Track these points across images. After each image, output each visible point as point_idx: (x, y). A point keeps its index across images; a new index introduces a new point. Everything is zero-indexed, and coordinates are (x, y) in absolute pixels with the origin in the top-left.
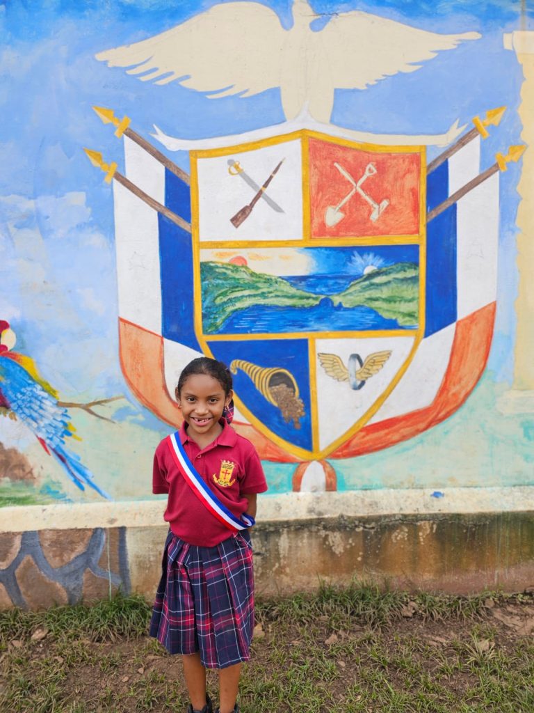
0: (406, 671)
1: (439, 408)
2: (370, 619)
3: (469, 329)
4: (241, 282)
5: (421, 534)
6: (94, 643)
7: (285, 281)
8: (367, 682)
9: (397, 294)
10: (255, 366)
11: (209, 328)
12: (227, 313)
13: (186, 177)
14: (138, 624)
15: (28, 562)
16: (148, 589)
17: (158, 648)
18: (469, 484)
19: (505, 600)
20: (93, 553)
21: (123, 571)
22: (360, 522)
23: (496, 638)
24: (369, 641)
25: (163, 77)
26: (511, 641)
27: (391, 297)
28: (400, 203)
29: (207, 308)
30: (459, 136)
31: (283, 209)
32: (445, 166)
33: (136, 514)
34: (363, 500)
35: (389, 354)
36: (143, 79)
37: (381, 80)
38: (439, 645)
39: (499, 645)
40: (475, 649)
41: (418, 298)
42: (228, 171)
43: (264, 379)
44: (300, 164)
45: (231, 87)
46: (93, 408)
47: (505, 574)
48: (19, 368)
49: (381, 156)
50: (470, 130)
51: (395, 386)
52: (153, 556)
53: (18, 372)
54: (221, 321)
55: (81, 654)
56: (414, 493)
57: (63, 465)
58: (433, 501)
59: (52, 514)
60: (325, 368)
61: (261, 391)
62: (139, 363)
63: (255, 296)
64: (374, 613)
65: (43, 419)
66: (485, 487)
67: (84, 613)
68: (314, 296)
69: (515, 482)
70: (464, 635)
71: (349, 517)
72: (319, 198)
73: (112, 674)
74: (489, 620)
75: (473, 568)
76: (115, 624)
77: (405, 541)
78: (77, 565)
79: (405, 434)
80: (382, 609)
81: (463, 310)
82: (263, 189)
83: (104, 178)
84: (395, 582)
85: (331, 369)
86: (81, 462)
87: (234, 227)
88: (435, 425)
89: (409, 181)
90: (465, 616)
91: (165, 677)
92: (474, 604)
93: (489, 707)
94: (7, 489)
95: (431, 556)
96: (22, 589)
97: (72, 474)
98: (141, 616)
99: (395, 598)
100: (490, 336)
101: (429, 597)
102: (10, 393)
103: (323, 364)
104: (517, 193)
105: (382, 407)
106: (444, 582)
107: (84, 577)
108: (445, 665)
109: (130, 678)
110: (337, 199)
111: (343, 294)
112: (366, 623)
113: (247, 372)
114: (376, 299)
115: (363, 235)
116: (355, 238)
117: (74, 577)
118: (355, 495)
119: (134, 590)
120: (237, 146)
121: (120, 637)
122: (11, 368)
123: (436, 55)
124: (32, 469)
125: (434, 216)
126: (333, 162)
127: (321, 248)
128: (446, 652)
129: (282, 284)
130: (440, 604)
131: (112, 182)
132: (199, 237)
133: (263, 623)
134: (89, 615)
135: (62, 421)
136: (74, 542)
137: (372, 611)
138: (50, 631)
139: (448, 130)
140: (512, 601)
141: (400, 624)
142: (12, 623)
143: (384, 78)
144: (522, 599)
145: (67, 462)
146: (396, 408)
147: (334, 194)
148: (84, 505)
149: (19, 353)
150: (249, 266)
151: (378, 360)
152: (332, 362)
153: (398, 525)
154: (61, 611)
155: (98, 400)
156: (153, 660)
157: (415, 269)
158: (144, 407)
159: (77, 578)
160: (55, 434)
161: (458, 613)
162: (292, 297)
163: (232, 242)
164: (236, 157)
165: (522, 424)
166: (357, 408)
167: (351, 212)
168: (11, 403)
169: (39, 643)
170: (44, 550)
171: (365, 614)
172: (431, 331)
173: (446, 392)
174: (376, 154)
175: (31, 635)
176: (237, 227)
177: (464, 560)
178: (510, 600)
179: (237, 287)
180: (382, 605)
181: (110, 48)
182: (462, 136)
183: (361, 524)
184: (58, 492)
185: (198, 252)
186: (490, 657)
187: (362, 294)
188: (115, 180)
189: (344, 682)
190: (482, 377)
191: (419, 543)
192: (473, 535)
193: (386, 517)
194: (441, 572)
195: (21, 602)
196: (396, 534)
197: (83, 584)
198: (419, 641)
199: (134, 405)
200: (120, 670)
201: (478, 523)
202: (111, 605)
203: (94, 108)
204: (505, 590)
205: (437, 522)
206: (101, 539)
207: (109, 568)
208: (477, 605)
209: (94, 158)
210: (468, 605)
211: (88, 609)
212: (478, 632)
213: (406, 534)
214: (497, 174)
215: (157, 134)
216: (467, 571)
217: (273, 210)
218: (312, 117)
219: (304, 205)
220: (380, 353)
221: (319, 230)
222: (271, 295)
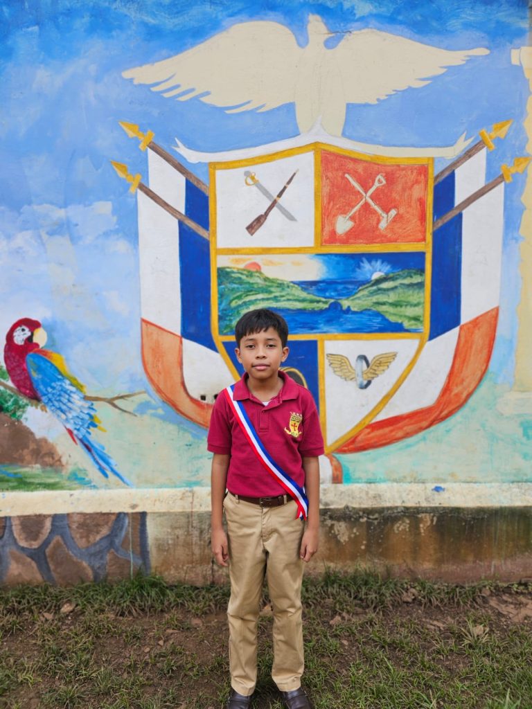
0: (404, 651)
1: (441, 407)
2: (372, 603)
3: (472, 333)
4: (255, 286)
5: (421, 525)
6: (118, 617)
7: (296, 286)
8: (368, 659)
9: (403, 299)
11: (225, 329)
12: (241, 315)
13: (205, 187)
14: (158, 601)
15: (58, 542)
16: (166, 570)
17: (176, 623)
18: (469, 479)
19: (501, 590)
20: (116, 536)
21: (143, 552)
22: (364, 513)
23: (491, 624)
24: (371, 623)
25: (184, 93)
26: (505, 627)
27: (398, 301)
28: (408, 213)
29: (223, 310)
30: (465, 148)
31: (296, 218)
32: (452, 176)
33: (155, 501)
34: (367, 493)
35: (394, 355)
36: (166, 95)
37: (391, 95)
38: (436, 628)
39: (493, 631)
40: (470, 633)
41: (424, 303)
42: (244, 182)
44: (312, 175)
45: (249, 102)
46: (116, 402)
47: (501, 565)
48: (49, 364)
49: (389, 168)
50: (477, 142)
51: (400, 386)
52: (171, 539)
53: (49, 368)
54: (236, 323)
55: (106, 626)
56: (417, 488)
57: (89, 453)
58: (434, 495)
59: (79, 499)
60: (334, 368)
62: (160, 361)
63: (268, 299)
64: (376, 598)
65: (71, 411)
66: (485, 483)
67: (108, 590)
68: (324, 300)
69: (516, 479)
70: (460, 620)
71: (354, 508)
72: (330, 207)
73: (135, 645)
74: (484, 607)
75: (471, 558)
76: (137, 601)
77: (406, 532)
78: (102, 546)
79: (408, 431)
80: (383, 595)
81: (467, 315)
82: (277, 199)
83: (128, 189)
84: (396, 569)
85: (338, 369)
86: (105, 451)
87: (249, 235)
88: (437, 423)
89: (417, 192)
90: (461, 603)
91: (183, 649)
92: (471, 592)
93: (480, 685)
94: (39, 475)
95: (431, 547)
96: (52, 567)
97: (97, 463)
98: (160, 594)
99: (396, 585)
100: (492, 339)
101: (428, 585)
102: (41, 387)
103: (331, 364)
104: (522, 203)
105: (387, 406)
106: (443, 570)
107: (108, 557)
108: (441, 646)
109: (151, 649)
110: (347, 208)
111: (352, 298)
112: (368, 606)
114: (384, 304)
115: (372, 243)
116: (365, 245)
117: (99, 557)
118: (360, 488)
119: (153, 571)
120: (253, 158)
121: (141, 612)
122: (42, 364)
123: (445, 70)
124: (61, 457)
125: (440, 225)
126: (344, 173)
127: (331, 254)
128: (443, 636)
129: (294, 289)
130: (439, 591)
131: (136, 193)
132: (216, 243)
134: (113, 591)
135: (88, 414)
136: (99, 525)
137: (374, 595)
138: (77, 605)
139: (455, 143)
140: (507, 590)
141: (400, 609)
142: (43, 597)
143: (394, 93)
144: (517, 588)
145: (93, 452)
146: (401, 406)
147: (345, 204)
148: (108, 491)
149: (49, 350)
150: (262, 271)
151: (384, 361)
152: (340, 362)
153: (400, 517)
154: (87, 588)
155: (122, 394)
156: (172, 634)
157: (421, 275)
158: (163, 401)
159: (102, 558)
160: (82, 426)
161: (456, 600)
162: (303, 301)
163: (246, 248)
164: (252, 169)
165: (522, 424)
166: (363, 406)
167: (360, 220)
168: (42, 396)
169: (68, 616)
170: (72, 532)
171: (367, 598)
172: (435, 334)
173: (448, 392)
174: (385, 166)
175: (59, 609)
176: (252, 235)
177: (463, 551)
178: (505, 590)
179: (251, 291)
180: (383, 590)
181: (134, 67)
182: (467, 149)
183: (365, 515)
184: (84, 479)
185: (216, 258)
186: (484, 641)
187: (370, 298)
188: (139, 191)
189: (346, 658)
190: (484, 378)
191: (420, 533)
192: (472, 527)
193: (388, 508)
194: (440, 561)
195: (50, 578)
196: (398, 525)
197: (107, 563)
198: (418, 625)
199: (154, 400)
200: (142, 641)
201: (477, 517)
202: (133, 584)
203: (120, 123)
204: (501, 580)
205: (437, 515)
206: (124, 522)
207: (131, 549)
208: (474, 593)
209: (120, 170)
210: (465, 593)
211: (112, 586)
212: (473, 618)
213: (408, 526)
214: (502, 186)
215: (179, 147)
216: (465, 561)
217: (286, 219)
218: (325, 130)
219: (315, 213)
220: (386, 354)
221: (330, 238)
222: (283, 299)
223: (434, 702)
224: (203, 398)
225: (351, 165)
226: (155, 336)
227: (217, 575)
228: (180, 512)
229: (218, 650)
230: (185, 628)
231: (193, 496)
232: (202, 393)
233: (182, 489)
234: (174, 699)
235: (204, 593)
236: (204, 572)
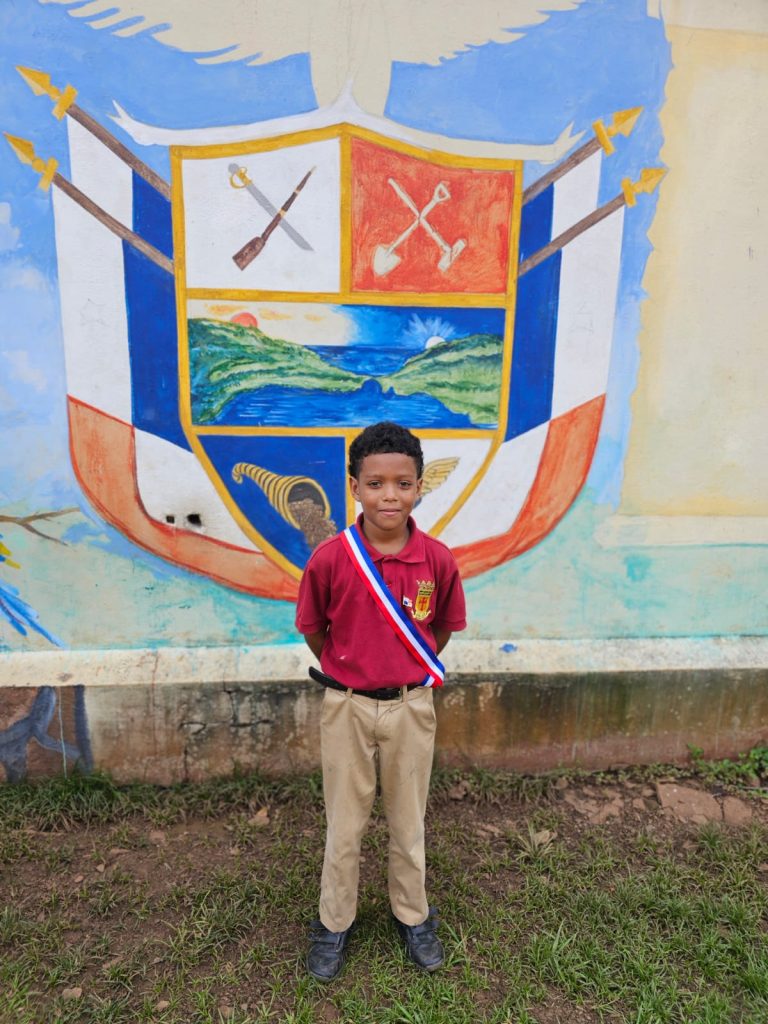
0: (439, 869)
1: (518, 536)
3: (567, 432)
4: (249, 351)
5: (481, 698)
6: (42, 833)
7: (313, 353)
9: (470, 379)
10: (269, 473)
11: (202, 416)
12: (228, 396)
13: (165, 187)
14: (102, 808)
16: (116, 765)
18: (551, 635)
19: (582, 780)
20: (38, 719)
21: (81, 741)
23: (561, 828)
25: (126, 24)
26: (579, 831)
27: (464, 382)
28: (482, 246)
29: (198, 386)
30: (571, 149)
31: (312, 245)
32: (548, 194)
33: (99, 668)
35: (455, 462)
36: (96, 25)
37: (462, 53)
38: (489, 835)
39: (562, 837)
40: (529, 842)
41: (500, 386)
42: (229, 181)
43: (282, 491)
44: (337, 176)
45: (234, 48)
46: (33, 524)
47: (585, 748)
49: (457, 173)
50: (589, 139)
52: (123, 723)
54: (219, 407)
55: (21, 847)
56: (479, 646)
58: (501, 656)
61: (276, 508)
62: (99, 463)
63: (268, 372)
66: (572, 639)
67: (28, 793)
68: (354, 376)
69: (610, 633)
70: (523, 822)
72: (365, 232)
73: (61, 872)
74: (557, 804)
75: (546, 740)
76: (71, 809)
77: (461, 707)
78: (17, 733)
79: (472, 568)
81: (560, 405)
82: (282, 213)
83: (36, 184)
84: (445, 756)
86: (20, 597)
87: (238, 269)
88: (512, 558)
90: (528, 800)
91: (131, 877)
92: (541, 785)
93: (529, 913)
95: (493, 726)
97: (8, 613)
98: (105, 799)
99: (442, 776)
100: (594, 441)
101: (486, 775)
104: (648, 240)
105: (443, 533)
106: (508, 756)
107: (28, 749)
108: (489, 861)
109: (85, 878)
110: (391, 234)
111: (396, 375)
113: (257, 481)
114: (442, 385)
115: (428, 291)
116: (415, 295)
117: (15, 748)
119: (97, 766)
120: (243, 143)
121: (77, 825)
123: (547, 17)
125: (529, 267)
126: (387, 177)
127: (366, 306)
128: (494, 845)
129: (309, 357)
130: (499, 784)
131: (51, 190)
132: (185, 281)
133: (269, 807)
134: (37, 796)
136: (12, 704)
139: (556, 139)
141: (445, 809)
143: (467, 49)
144: (603, 778)
146: (461, 535)
147: (387, 227)
148: (27, 654)
150: (260, 327)
151: (441, 470)
153: (452, 688)
155: (40, 513)
156: (118, 855)
157: (498, 344)
158: (108, 523)
159: (18, 750)
161: (521, 795)
162: (324, 376)
163: (234, 290)
164: (241, 161)
165: (626, 560)
167: (410, 255)
172: (514, 433)
173: (529, 515)
174: (449, 169)
176: (243, 268)
177: (535, 731)
178: (589, 780)
179: (242, 358)
182: (575, 150)
185: (185, 304)
186: (546, 852)
187: (422, 376)
188: (55, 187)
190: (580, 496)
191: (478, 709)
192: (548, 700)
194: (504, 745)
196: (449, 697)
197: (26, 757)
198: (465, 830)
199: (93, 521)
200: (73, 866)
201: (556, 686)
202: (66, 784)
203: (18, 69)
204: (583, 767)
205: (503, 684)
206: (50, 701)
207: (62, 737)
208: (545, 785)
209: (22, 151)
210: (533, 786)
211: (36, 788)
212: (539, 819)
213: (462, 699)
214: (621, 211)
215: (119, 117)
216: (537, 743)
217: (296, 246)
218: (357, 104)
219: (342, 240)
220: (443, 460)
221: (364, 281)
222: (292, 372)
223: (464, 939)
224: (170, 519)
225: (397, 165)
226: (90, 425)
227: (192, 769)
228: (134, 686)
229: (183, 876)
230: (139, 846)
231: (157, 661)
232: (169, 512)
233: (142, 652)
234: (107, 948)
235: (172, 793)
236: (173, 767)
